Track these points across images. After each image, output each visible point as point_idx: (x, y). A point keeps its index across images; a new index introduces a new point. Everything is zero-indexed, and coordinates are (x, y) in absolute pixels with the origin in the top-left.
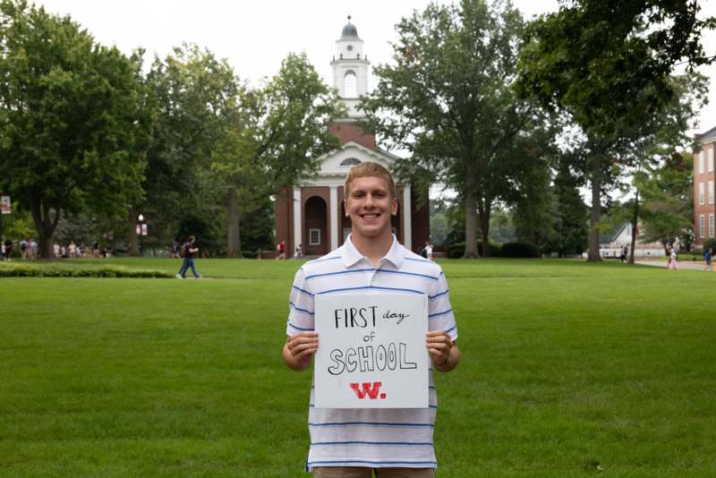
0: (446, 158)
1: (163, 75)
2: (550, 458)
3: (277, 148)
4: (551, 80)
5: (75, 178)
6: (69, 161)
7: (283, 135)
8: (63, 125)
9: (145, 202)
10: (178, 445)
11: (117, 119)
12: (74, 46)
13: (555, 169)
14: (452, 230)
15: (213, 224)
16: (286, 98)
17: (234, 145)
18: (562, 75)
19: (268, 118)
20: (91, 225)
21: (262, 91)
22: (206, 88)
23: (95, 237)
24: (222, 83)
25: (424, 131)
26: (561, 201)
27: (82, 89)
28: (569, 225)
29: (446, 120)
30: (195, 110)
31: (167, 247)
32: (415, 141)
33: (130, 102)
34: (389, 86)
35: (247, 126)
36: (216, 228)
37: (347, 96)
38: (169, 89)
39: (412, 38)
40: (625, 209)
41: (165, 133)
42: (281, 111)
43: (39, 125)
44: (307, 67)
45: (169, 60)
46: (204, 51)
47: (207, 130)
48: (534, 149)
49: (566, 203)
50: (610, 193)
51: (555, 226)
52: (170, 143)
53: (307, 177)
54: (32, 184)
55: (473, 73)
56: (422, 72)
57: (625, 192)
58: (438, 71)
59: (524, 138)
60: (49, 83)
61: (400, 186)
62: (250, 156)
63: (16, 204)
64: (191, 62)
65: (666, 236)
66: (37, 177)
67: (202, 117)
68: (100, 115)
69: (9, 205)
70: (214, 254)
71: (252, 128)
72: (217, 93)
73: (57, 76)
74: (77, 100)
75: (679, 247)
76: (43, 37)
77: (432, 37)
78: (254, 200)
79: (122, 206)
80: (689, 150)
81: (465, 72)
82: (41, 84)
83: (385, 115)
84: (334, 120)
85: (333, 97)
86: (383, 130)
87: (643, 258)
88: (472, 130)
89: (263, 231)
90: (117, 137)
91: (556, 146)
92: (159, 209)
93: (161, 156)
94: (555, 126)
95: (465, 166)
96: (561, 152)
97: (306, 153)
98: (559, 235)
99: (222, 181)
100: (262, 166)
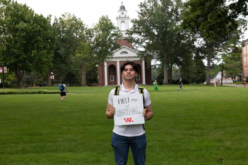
0: (157, 51)
1: (58, 24)
3: (98, 48)
4: (195, 22)
5: (29, 60)
6: (27, 54)
7: (100, 43)
8: (24, 42)
9: (53, 68)
11: (43, 39)
12: (27, 14)
13: (195, 54)
14: (159, 75)
15: (77, 75)
16: (101, 31)
17: (83, 47)
19: (95, 38)
20: (35, 76)
21: (93, 29)
22: (73, 28)
23: (36, 80)
24: (79, 26)
25: (149, 41)
26: (197, 64)
27: (31, 29)
28: (200, 73)
29: (156, 37)
30: (70, 36)
32: (146, 45)
33: (47, 34)
35: (88, 41)
36: (78, 76)
37: (122, 30)
38: (61, 29)
39: (144, 9)
40: (219, 67)
41: (59, 44)
42: (100, 35)
43: (16, 42)
44: (108, 20)
45: (60, 19)
46: (72, 15)
47: (74, 43)
48: (187, 47)
49: (198, 65)
50: (213, 61)
51: (195, 73)
52: (61, 48)
53: (109, 58)
54: (14, 62)
55: (165, 21)
56: (148, 21)
57: (219, 61)
58: (153, 20)
59: (183, 43)
60: (19, 27)
61: (141, 61)
62: (89, 51)
63: (9, 69)
64: (68, 19)
65: (233, 76)
66: (16, 60)
67: (72, 38)
68: (37, 37)
69: (6, 70)
70: (77, 85)
71: (90, 42)
72: (77, 30)
73: (22, 25)
74: (29, 33)
75: (237, 79)
76: (17, 12)
77: (151, 9)
78: (91, 66)
79: (46, 69)
80: (241, 46)
81: (163, 21)
82: (16, 28)
83: (135, 36)
84: (118, 38)
85: (117, 30)
86: (135, 41)
87: (225, 83)
88: (166, 40)
89: (94, 77)
90: (43, 45)
91: (195, 45)
92: (58, 70)
93: (59, 52)
94: (194, 39)
95: (163, 53)
96: (196, 48)
97: (108, 50)
98: (196, 76)
99: (80, 60)
100: (93, 54)
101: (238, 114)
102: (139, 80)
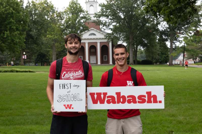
0: (123, 33)
1: (31, 7)
2: (157, 130)
3: (68, 30)
4: (157, 7)
7: (70, 26)
9: (25, 48)
10: (34, 127)
11: (15, 21)
13: (158, 36)
15: (48, 55)
16: (71, 14)
17: (54, 29)
18: (160, 5)
19: (65, 21)
20: (8, 55)
21: (63, 12)
23: (9, 59)
24: (50, 10)
25: (116, 24)
26: (160, 46)
27: (3, 11)
28: (163, 54)
29: (123, 21)
30: (42, 18)
31: (33, 63)
32: (113, 27)
33: (20, 16)
34: (104, 10)
35: (58, 23)
37: (90, 14)
38: (33, 11)
40: (181, 49)
41: (31, 25)
42: (69, 18)
44: (78, 4)
45: (33, 2)
47: (45, 25)
48: (151, 30)
49: (162, 47)
50: (176, 44)
51: (158, 54)
52: (33, 29)
55: (131, 5)
56: (115, 5)
57: (181, 43)
58: (120, 5)
59: (148, 26)
61: (108, 42)
62: (59, 33)
64: (40, 3)
65: (194, 57)
67: (44, 20)
68: (10, 19)
70: (48, 65)
71: (60, 24)
72: (48, 13)
74: (2, 15)
75: (198, 61)
78: (61, 47)
79: (18, 49)
81: (129, 5)
83: (103, 19)
84: (87, 21)
85: (86, 14)
86: (102, 24)
88: (131, 24)
90: (16, 27)
91: (158, 28)
92: (30, 50)
93: (31, 33)
94: (158, 22)
95: (129, 36)
96: (160, 30)
97: (77, 32)
98: (160, 57)
99: (51, 41)
100: (63, 36)
101: (193, 92)
102: (107, 60)
